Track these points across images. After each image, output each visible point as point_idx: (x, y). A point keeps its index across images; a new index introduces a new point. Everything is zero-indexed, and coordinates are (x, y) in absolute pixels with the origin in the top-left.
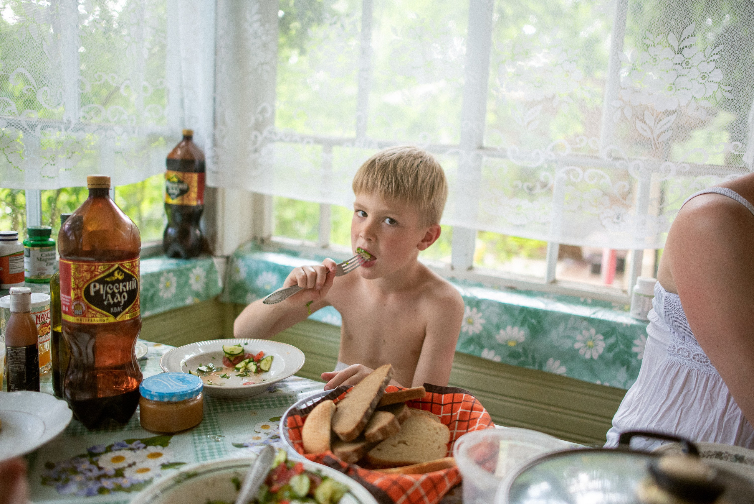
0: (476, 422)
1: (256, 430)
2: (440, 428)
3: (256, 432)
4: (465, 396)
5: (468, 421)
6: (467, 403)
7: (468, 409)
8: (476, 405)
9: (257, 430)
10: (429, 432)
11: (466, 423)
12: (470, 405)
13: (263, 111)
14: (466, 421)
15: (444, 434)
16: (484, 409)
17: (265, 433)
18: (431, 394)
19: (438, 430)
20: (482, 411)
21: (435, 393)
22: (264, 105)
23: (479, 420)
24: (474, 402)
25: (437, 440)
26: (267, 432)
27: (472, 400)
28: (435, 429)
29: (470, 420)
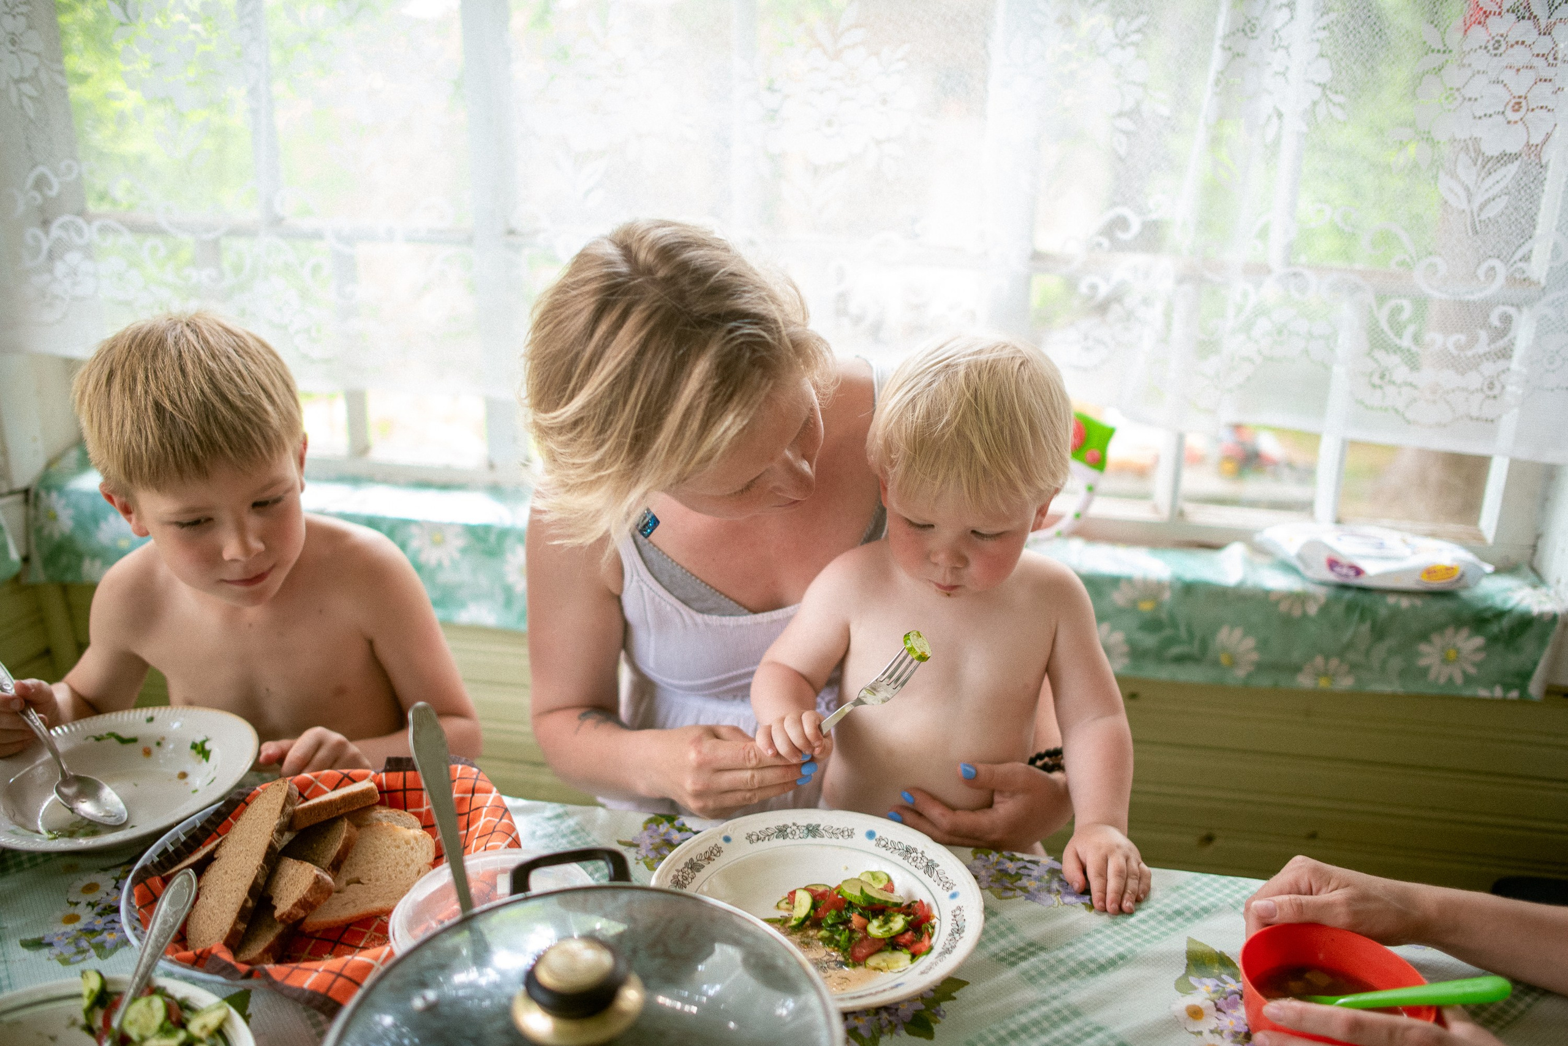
0: (480, 815)
1: (70, 900)
2: (416, 839)
3: (71, 903)
4: (462, 769)
5: (469, 813)
6: (466, 781)
7: (465, 792)
8: (479, 784)
9: (73, 899)
10: (398, 851)
11: (465, 818)
12: (469, 784)
13: (41, 183)
14: (465, 814)
15: (425, 848)
16: (495, 789)
17: (89, 904)
18: (401, 774)
19: (413, 842)
20: (490, 792)
21: (409, 770)
22: (41, 169)
23: (485, 810)
24: (477, 779)
25: (413, 861)
26: (92, 901)
27: (473, 774)
28: (407, 843)
29: (470, 811)
